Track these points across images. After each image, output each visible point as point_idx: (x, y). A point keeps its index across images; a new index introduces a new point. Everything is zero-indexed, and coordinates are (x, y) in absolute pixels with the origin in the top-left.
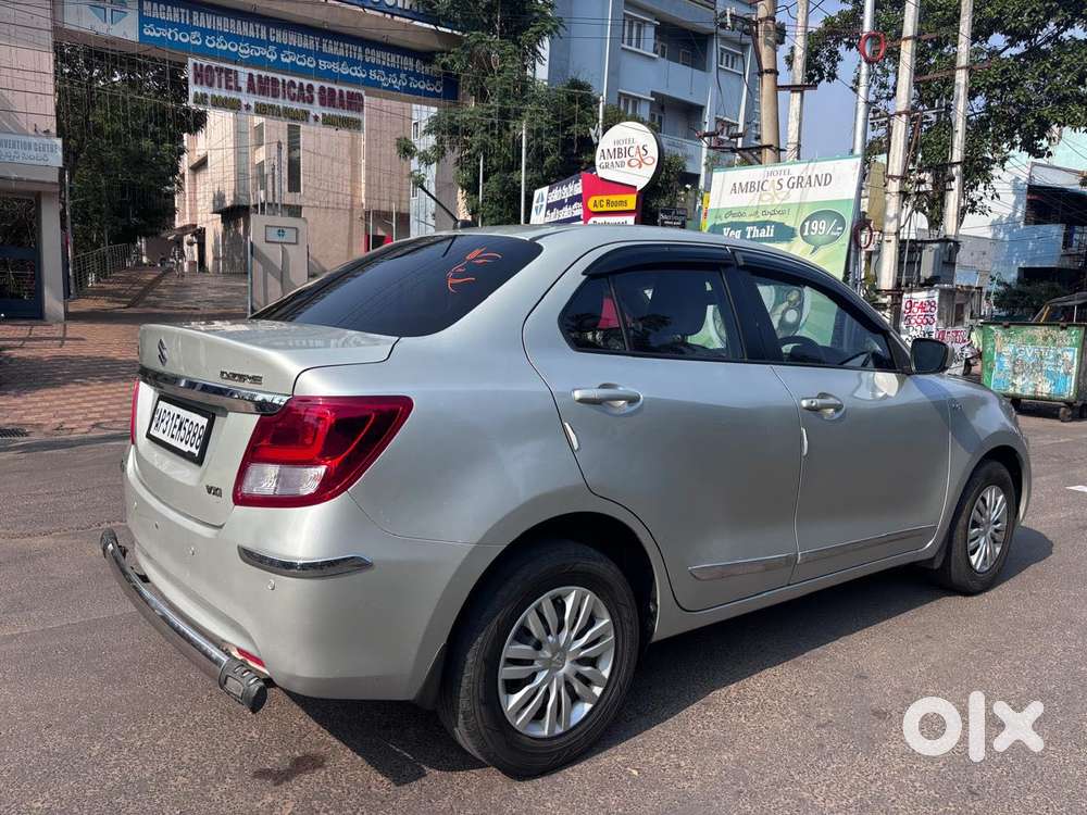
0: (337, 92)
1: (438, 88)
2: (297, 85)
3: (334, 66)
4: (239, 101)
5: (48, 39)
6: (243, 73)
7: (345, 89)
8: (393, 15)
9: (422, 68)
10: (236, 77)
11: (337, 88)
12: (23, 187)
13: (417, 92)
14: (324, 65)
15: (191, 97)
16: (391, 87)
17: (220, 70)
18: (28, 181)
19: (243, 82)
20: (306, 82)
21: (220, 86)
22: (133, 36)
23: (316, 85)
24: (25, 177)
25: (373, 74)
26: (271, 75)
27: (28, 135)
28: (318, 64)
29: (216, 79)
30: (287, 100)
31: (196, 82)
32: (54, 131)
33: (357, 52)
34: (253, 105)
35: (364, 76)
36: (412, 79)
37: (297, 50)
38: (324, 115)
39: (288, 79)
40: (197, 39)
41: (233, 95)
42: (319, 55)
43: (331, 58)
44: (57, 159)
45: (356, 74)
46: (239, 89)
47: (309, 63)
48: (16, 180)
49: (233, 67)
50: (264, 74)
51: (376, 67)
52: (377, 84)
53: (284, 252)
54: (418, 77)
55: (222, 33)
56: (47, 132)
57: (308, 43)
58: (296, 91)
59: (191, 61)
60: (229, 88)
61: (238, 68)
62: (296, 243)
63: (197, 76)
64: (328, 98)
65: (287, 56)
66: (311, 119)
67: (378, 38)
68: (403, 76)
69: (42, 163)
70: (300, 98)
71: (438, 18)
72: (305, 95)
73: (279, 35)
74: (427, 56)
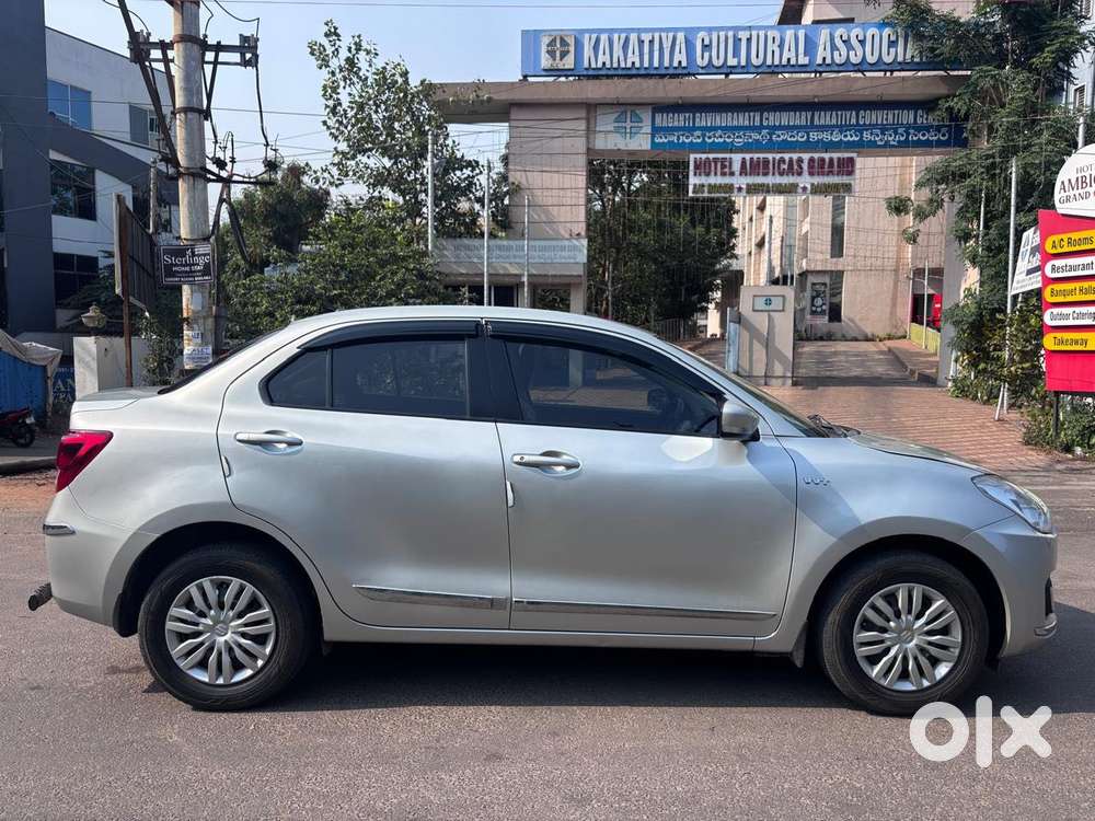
0: (827, 160)
1: (944, 135)
2: (787, 161)
3: (826, 136)
4: (732, 185)
5: (582, 161)
6: (737, 158)
7: (835, 156)
8: (892, 71)
9: (923, 119)
10: (731, 163)
11: (827, 156)
12: (557, 281)
13: (919, 144)
14: (814, 136)
15: (691, 188)
16: (887, 145)
17: (715, 160)
18: (560, 276)
19: (736, 167)
20: (795, 156)
21: (716, 174)
22: (646, 146)
23: (806, 157)
24: (559, 273)
25: (867, 136)
26: (761, 156)
27: (563, 239)
28: (808, 137)
29: (713, 168)
30: (778, 177)
31: (695, 174)
32: (583, 233)
33: (851, 117)
34: (744, 186)
35: (857, 139)
36: (912, 131)
37: (788, 128)
38: (812, 185)
39: (778, 156)
40: (699, 137)
41: (727, 180)
42: (812, 127)
43: (823, 128)
44: (583, 257)
45: (849, 138)
46: (732, 174)
47: (800, 138)
48: (552, 276)
49: (727, 156)
50: (756, 156)
51: (872, 126)
52: (873, 144)
53: (770, 319)
54: (919, 129)
55: (720, 128)
56: (578, 235)
57: (800, 119)
58: (786, 167)
59: (692, 157)
60: (723, 174)
61: (733, 155)
62: (783, 310)
63: (697, 167)
64: (817, 167)
65: (779, 136)
66: (800, 190)
67: (874, 98)
68: (900, 130)
69: (572, 261)
70: (790, 171)
71: (942, 62)
72: (794, 169)
73: (771, 118)
74: (929, 105)
